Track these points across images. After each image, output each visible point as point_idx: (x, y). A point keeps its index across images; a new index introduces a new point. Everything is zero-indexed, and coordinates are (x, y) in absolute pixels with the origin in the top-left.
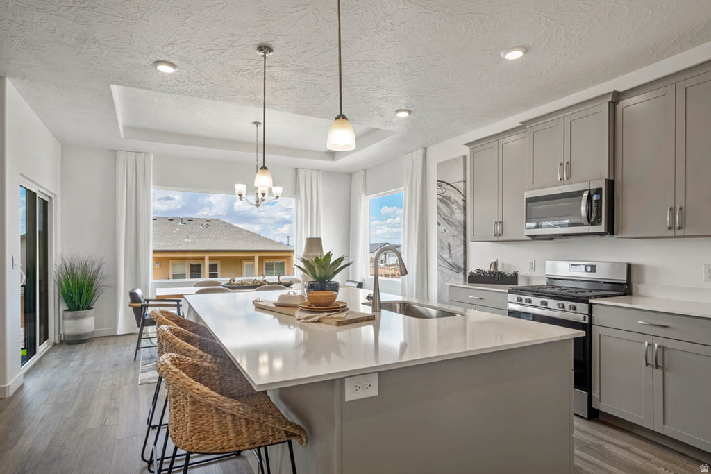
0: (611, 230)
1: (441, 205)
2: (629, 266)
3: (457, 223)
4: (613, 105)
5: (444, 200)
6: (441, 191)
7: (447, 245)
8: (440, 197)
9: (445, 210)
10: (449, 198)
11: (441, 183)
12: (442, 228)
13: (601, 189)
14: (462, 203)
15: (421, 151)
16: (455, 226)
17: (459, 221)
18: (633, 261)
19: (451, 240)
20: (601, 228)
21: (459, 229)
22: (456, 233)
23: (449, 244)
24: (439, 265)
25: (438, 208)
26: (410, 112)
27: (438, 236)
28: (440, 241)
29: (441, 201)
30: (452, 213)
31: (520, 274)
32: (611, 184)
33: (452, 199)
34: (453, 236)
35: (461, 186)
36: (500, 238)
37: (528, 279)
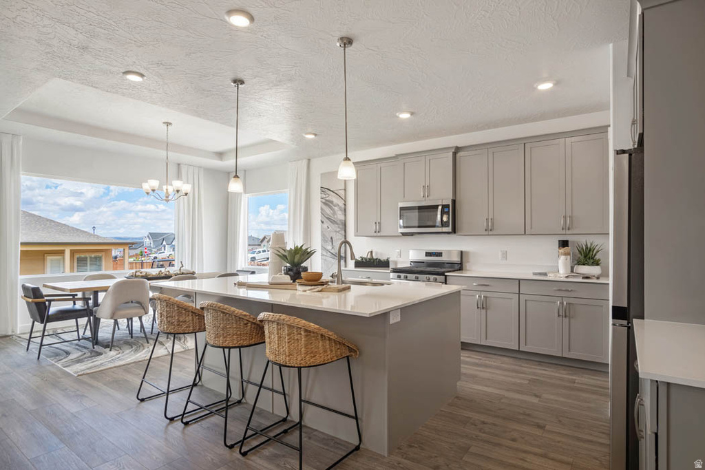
0: (454, 231)
1: (324, 207)
2: (462, 252)
3: (338, 222)
4: (455, 154)
5: (327, 203)
6: (324, 196)
7: (330, 239)
8: (324, 201)
9: (328, 211)
10: (332, 202)
11: (324, 190)
12: (325, 226)
13: (449, 205)
14: (343, 206)
15: (305, 162)
16: (337, 224)
17: (341, 220)
18: (464, 249)
19: (334, 235)
20: (449, 229)
21: (341, 226)
22: (338, 230)
23: (332, 238)
24: (322, 255)
25: (322, 209)
26: (316, 135)
27: (322, 232)
28: (323, 235)
29: (324, 203)
30: (334, 213)
31: (390, 260)
32: (454, 202)
33: (334, 203)
34: (336, 232)
35: (342, 193)
36: (379, 234)
37: (396, 263)
